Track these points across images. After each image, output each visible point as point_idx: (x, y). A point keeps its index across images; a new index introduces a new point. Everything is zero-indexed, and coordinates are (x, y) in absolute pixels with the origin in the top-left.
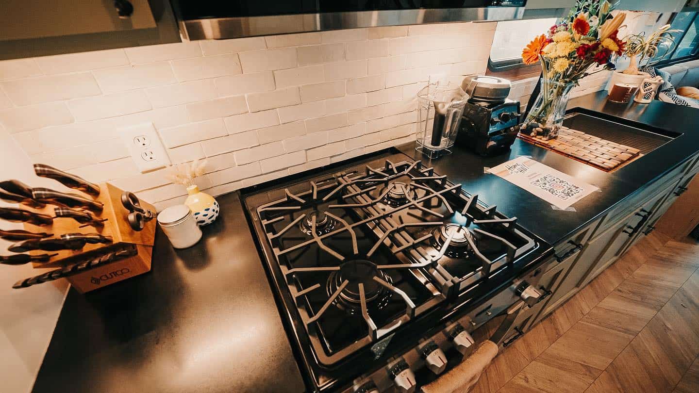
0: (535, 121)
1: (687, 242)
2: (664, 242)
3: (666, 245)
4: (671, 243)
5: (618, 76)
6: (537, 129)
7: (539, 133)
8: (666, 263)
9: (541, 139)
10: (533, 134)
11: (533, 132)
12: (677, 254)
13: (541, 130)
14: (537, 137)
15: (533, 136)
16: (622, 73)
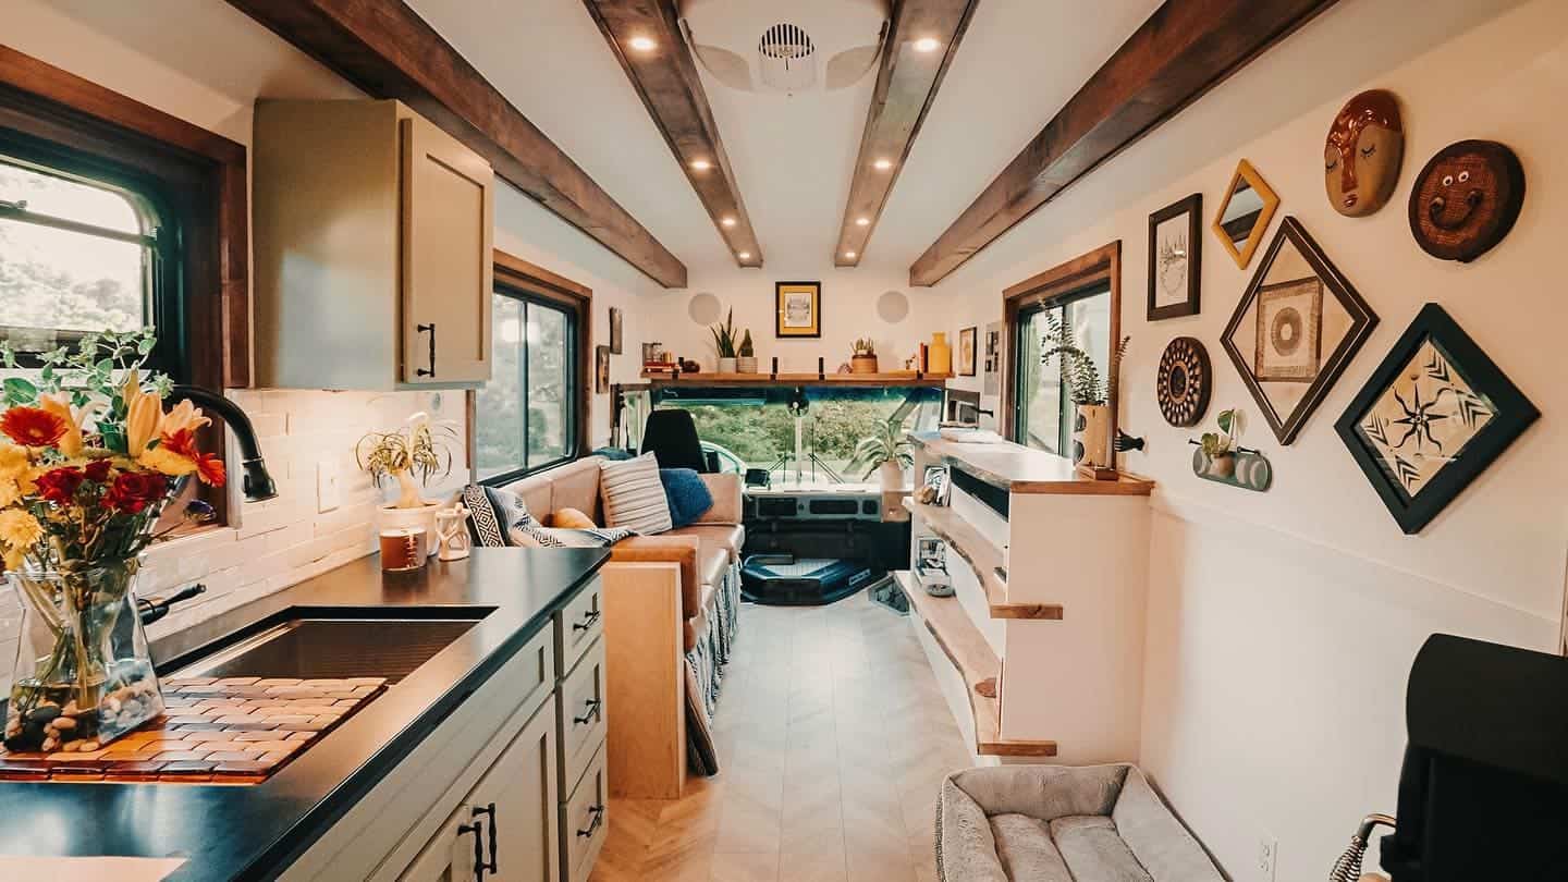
0: (47, 700)
1: (691, 794)
2: (654, 818)
3: (661, 821)
4: (667, 812)
5: (385, 515)
6: (57, 722)
7: (66, 736)
8: (669, 866)
9: (78, 750)
10: (48, 743)
11: (46, 736)
12: (681, 829)
13: (72, 723)
14: (67, 747)
15: (52, 751)
16: (394, 508)
